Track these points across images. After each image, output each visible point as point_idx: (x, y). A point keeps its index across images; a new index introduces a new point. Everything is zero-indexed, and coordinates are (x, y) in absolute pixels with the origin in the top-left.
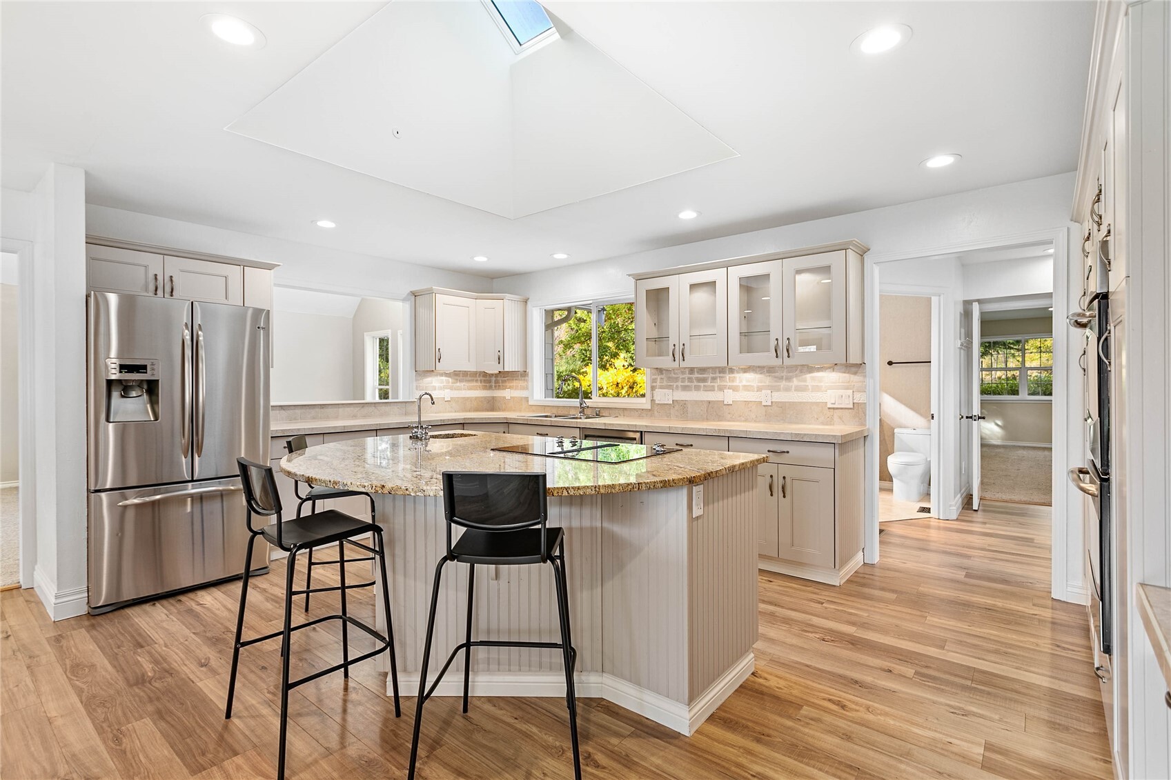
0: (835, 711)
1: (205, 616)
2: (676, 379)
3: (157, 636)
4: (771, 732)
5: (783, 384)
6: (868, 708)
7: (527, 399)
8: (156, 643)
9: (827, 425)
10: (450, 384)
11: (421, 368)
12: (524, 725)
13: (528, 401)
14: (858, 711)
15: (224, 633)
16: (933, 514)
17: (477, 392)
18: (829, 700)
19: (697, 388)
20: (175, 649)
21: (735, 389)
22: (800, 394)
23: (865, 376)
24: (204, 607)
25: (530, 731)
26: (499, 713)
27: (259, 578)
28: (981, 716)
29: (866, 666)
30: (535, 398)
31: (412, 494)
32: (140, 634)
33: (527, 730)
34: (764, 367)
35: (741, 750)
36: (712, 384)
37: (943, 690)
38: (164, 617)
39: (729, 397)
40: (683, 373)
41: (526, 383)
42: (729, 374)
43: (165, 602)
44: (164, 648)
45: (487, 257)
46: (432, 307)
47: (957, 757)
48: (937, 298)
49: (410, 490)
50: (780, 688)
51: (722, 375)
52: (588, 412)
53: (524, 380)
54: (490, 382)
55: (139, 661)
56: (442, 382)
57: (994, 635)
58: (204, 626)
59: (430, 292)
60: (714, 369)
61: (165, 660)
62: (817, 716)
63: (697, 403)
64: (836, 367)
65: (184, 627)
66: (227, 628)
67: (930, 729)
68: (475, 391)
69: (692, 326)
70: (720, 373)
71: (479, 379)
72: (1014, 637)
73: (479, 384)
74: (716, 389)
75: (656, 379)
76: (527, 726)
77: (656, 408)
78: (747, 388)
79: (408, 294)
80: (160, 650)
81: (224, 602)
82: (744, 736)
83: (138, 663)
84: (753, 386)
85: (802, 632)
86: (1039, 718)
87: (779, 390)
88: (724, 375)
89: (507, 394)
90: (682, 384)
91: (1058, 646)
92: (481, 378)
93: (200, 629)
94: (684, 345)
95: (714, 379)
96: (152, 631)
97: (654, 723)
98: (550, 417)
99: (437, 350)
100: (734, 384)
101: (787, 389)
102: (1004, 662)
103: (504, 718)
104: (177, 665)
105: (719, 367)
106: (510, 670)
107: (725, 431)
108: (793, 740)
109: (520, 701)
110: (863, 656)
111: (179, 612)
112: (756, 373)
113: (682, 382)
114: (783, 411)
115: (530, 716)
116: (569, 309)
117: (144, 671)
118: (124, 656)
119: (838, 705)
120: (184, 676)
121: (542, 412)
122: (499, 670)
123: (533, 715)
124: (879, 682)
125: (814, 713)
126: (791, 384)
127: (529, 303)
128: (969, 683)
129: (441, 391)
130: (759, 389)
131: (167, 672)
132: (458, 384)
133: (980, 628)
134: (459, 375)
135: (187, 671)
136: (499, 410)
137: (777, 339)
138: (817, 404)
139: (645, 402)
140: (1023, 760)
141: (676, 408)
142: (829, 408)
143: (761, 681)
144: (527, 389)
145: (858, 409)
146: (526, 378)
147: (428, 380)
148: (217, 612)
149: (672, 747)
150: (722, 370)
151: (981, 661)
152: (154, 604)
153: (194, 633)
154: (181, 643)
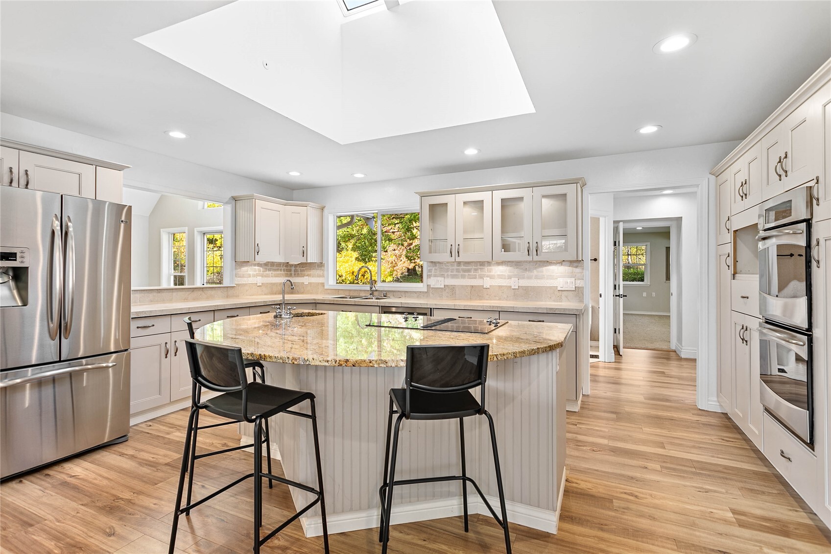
0: (632, 500)
1: (84, 487)
2: (447, 270)
3: (43, 513)
4: (607, 522)
5: (527, 274)
6: (651, 495)
7: (323, 284)
8: (46, 520)
9: (557, 302)
10: (262, 272)
11: (241, 258)
12: (434, 545)
13: (324, 286)
14: (646, 498)
15: (114, 500)
16: (601, 359)
17: (280, 279)
18: (625, 493)
19: (463, 277)
20: (70, 523)
21: (491, 277)
22: (539, 281)
23: (583, 269)
24: (79, 479)
25: (441, 549)
26: (409, 538)
27: (121, 446)
28: (715, 491)
29: (630, 466)
30: (330, 284)
31: (375, 366)
32: (21, 513)
33: (439, 548)
34: (513, 262)
35: (596, 539)
36: (474, 274)
37: (683, 477)
38: (40, 493)
39: (487, 283)
40: (452, 265)
41: (322, 272)
42: (487, 266)
43: (31, 478)
44: (58, 524)
45: (300, 173)
46: (252, 210)
47: (721, 521)
48: (604, 218)
49: (374, 362)
50: (590, 489)
51: (482, 267)
52: (376, 294)
53: (321, 269)
54: (290, 270)
55: (35, 540)
56: (255, 271)
57: (686, 436)
58: (89, 497)
59: (250, 198)
60: (476, 263)
61: (65, 535)
62: (626, 506)
63: (463, 287)
64: (563, 263)
65: (67, 500)
66: (114, 495)
67: (694, 505)
68: (280, 278)
69: (465, 232)
70: (481, 265)
71: (283, 268)
72: (696, 436)
73: (283, 272)
74: (478, 277)
75: (432, 269)
76: (436, 546)
77: (431, 291)
78: (500, 277)
79: (230, 199)
80: (54, 526)
81: (98, 471)
82: (591, 528)
83: (35, 542)
84: (505, 275)
85: (577, 447)
86: (745, 488)
87: (524, 278)
88: (483, 267)
89: (305, 280)
90: (452, 273)
91: (723, 440)
92: (284, 268)
93: (86, 500)
94: (459, 245)
95: (476, 270)
96: (34, 508)
97: (526, 528)
98: (346, 298)
99: (256, 245)
100: (491, 274)
101: (529, 278)
102: (703, 453)
103: (415, 541)
104: (82, 539)
105: (480, 262)
106: (410, 502)
107: (497, 307)
108: (624, 526)
109: (419, 525)
110: (623, 459)
111: (54, 486)
112: (507, 266)
113: (451, 272)
114: (526, 292)
115: (433, 537)
116: (352, 217)
117: (47, 549)
118: (16, 538)
119: (632, 496)
120: (96, 548)
121: (336, 294)
122: (402, 503)
123: (436, 535)
124: (645, 476)
125: (623, 504)
126: (532, 274)
127: (326, 211)
128: (694, 470)
129: (255, 278)
130: (510, 277)
131: (75, 546)
132: (267, 272)
133: (675, 432)
134: (270, 266)
135: (97, 543)
136: (298, 293)
137: (529, 243)
138: (550, 287)
139: (422, 286)
140: (756, 517)
141: (447, 291)
142: (559, 291)
143: (574, 485)
144: (323, 276)
145: (578, 292)
146: (322, 268)
147: (244, 269)
148: (95, 481)
149: (550, 545)
150: (482, 264)
151: (689, 454)
152: (21, 481)
153: (82, 505)
154: (74, 516)
